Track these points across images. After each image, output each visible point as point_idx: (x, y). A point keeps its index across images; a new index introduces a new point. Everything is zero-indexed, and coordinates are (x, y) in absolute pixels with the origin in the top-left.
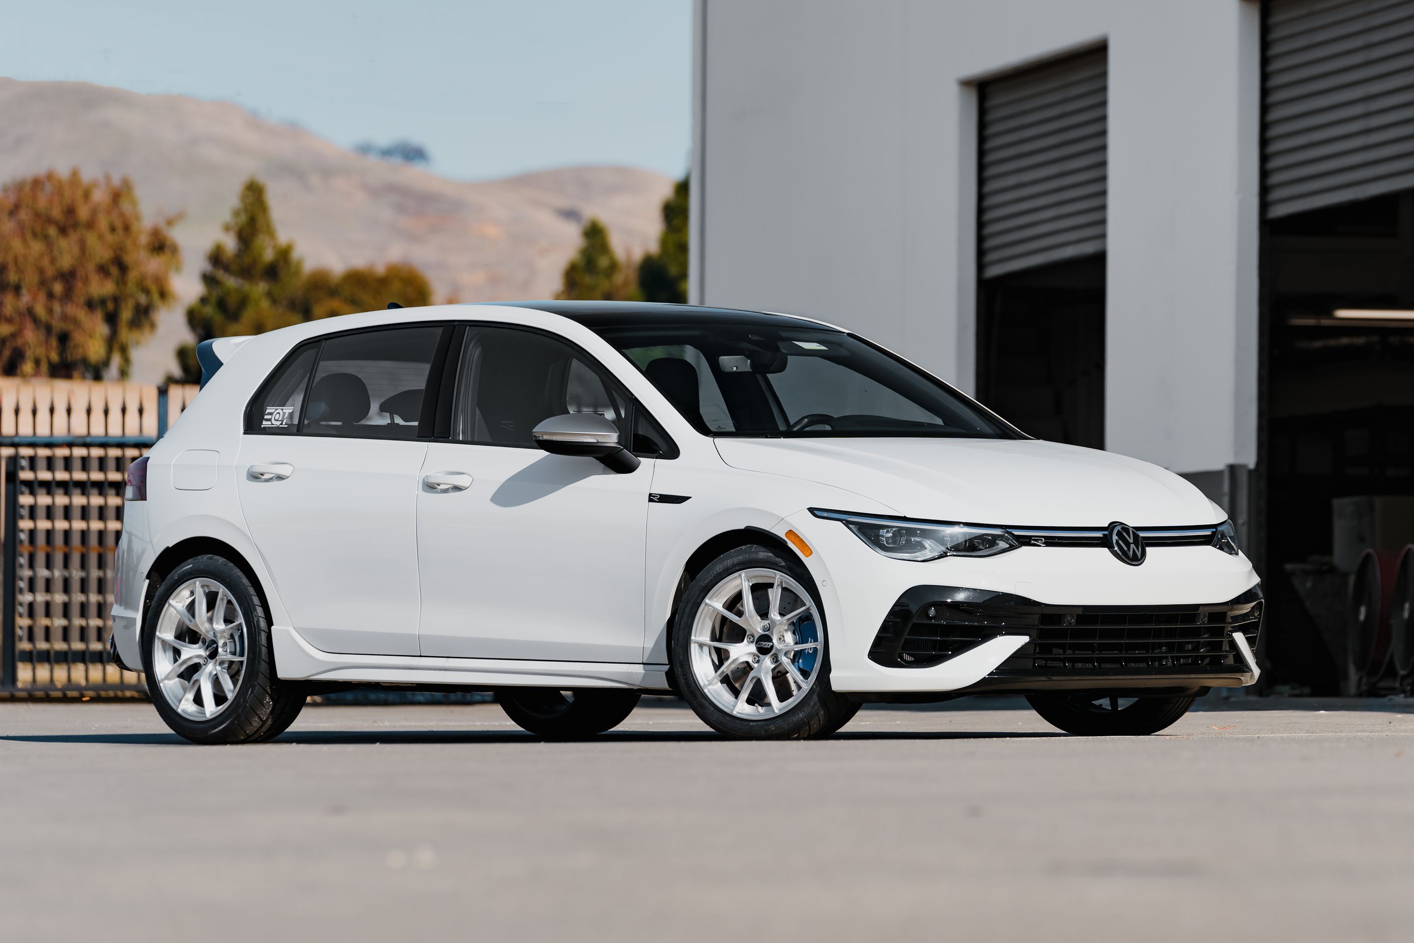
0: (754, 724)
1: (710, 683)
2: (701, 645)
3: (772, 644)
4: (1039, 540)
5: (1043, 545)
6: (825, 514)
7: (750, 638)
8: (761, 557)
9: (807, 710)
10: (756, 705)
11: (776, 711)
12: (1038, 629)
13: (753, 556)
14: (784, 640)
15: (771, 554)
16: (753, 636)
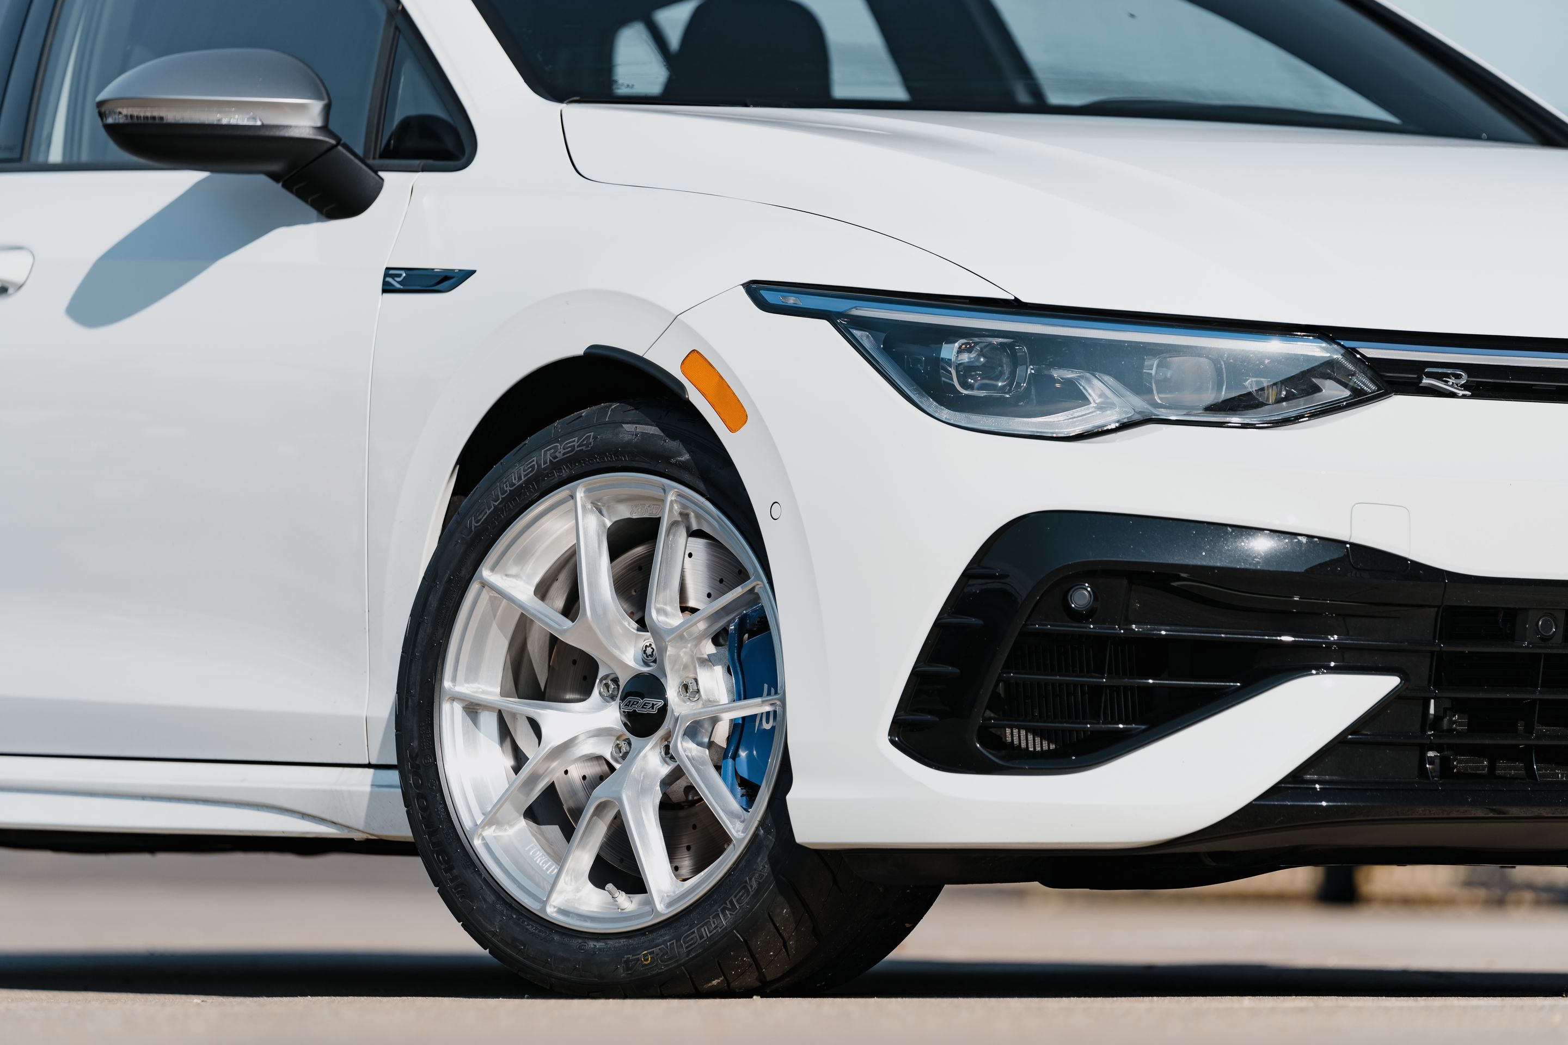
0: (599, 945)
1: (492, 819)
2: (473, 709)
3: (660, 703)
4: (1447, 375)
5: (1461, 393)
6: (792, 300)
7: (607, 686)
8: (627, 438)
9: (741, 903)
10: (610, 886)
11: (660, 907)
12: (1432, 652)
13: (607, 435)
14: (698, 691)
15: (653, 430)
16: (616, 681)
